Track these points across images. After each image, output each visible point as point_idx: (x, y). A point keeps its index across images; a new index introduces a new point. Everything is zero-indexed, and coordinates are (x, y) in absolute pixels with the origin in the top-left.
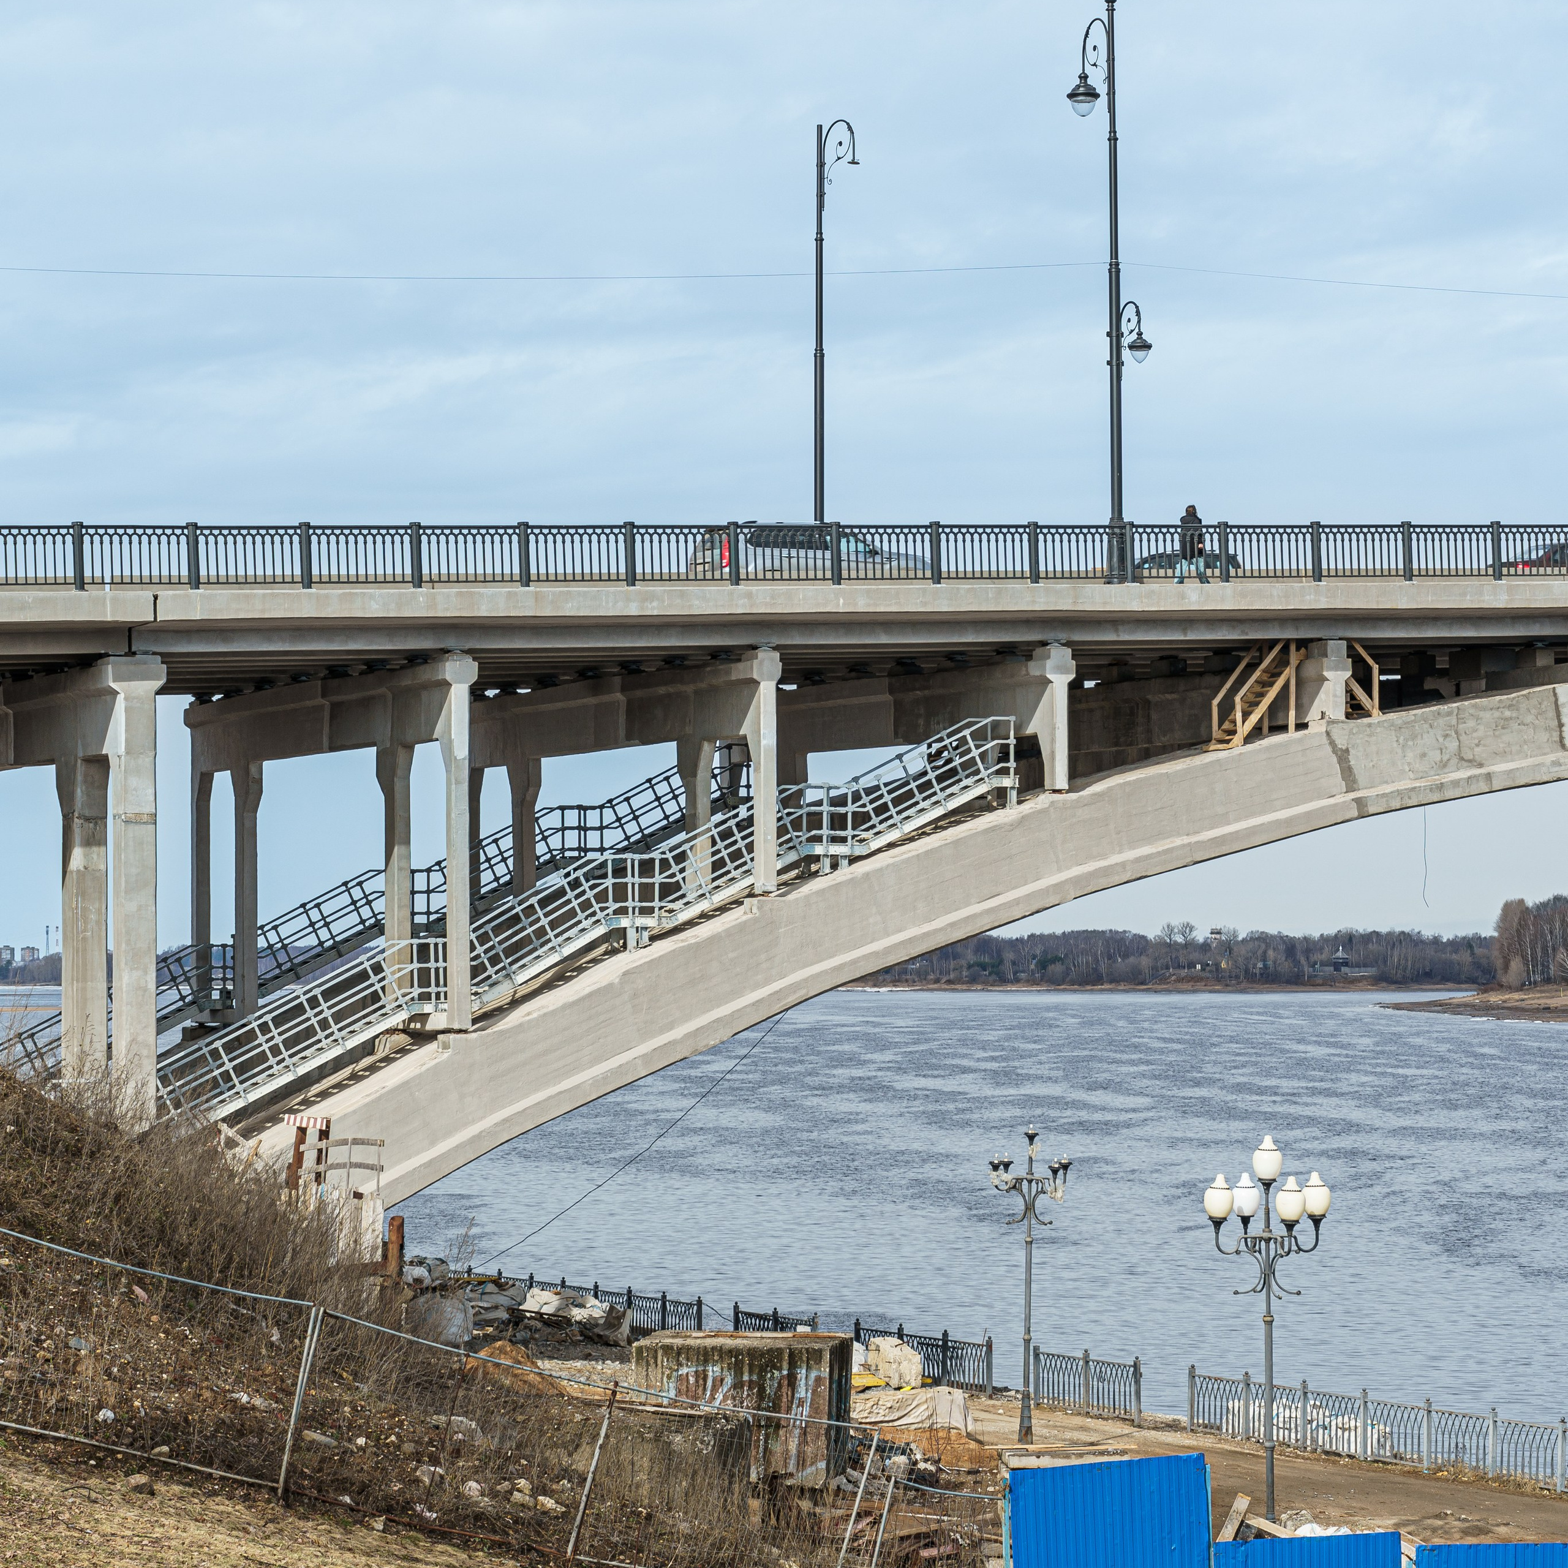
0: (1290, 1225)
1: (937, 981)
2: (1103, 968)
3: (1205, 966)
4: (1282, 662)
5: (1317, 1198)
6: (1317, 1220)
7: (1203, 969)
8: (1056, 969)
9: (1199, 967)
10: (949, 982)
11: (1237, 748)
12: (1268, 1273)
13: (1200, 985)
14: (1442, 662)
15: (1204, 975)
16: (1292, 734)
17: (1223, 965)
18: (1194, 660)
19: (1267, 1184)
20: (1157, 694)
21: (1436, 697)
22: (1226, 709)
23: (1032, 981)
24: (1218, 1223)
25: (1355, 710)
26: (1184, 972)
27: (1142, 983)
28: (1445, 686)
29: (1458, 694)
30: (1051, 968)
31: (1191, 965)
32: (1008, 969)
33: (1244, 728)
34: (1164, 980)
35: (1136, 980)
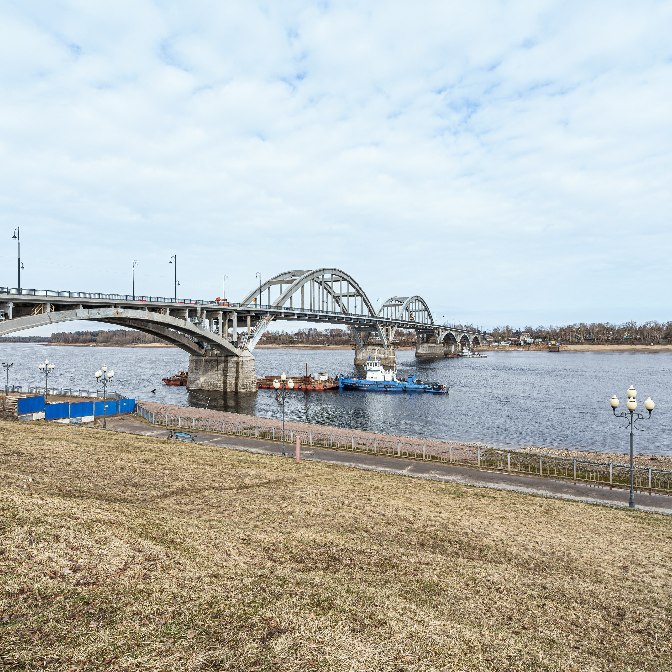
0: (50, 369)
4: (41, 306)
5: (53, 366)
6: (53, 368)
11: (35, 315)
12: (47, 374)
14: (61, 306)
16: (43, 314)
18: (28, 305)
19: (47, 365)
20: (23, 308)
21: (60, 310)
22: (34, 311)
24: (40, 369)
25: (51, 311)
28: (61, 309)
29: (63, 310)
33: (36, 313)
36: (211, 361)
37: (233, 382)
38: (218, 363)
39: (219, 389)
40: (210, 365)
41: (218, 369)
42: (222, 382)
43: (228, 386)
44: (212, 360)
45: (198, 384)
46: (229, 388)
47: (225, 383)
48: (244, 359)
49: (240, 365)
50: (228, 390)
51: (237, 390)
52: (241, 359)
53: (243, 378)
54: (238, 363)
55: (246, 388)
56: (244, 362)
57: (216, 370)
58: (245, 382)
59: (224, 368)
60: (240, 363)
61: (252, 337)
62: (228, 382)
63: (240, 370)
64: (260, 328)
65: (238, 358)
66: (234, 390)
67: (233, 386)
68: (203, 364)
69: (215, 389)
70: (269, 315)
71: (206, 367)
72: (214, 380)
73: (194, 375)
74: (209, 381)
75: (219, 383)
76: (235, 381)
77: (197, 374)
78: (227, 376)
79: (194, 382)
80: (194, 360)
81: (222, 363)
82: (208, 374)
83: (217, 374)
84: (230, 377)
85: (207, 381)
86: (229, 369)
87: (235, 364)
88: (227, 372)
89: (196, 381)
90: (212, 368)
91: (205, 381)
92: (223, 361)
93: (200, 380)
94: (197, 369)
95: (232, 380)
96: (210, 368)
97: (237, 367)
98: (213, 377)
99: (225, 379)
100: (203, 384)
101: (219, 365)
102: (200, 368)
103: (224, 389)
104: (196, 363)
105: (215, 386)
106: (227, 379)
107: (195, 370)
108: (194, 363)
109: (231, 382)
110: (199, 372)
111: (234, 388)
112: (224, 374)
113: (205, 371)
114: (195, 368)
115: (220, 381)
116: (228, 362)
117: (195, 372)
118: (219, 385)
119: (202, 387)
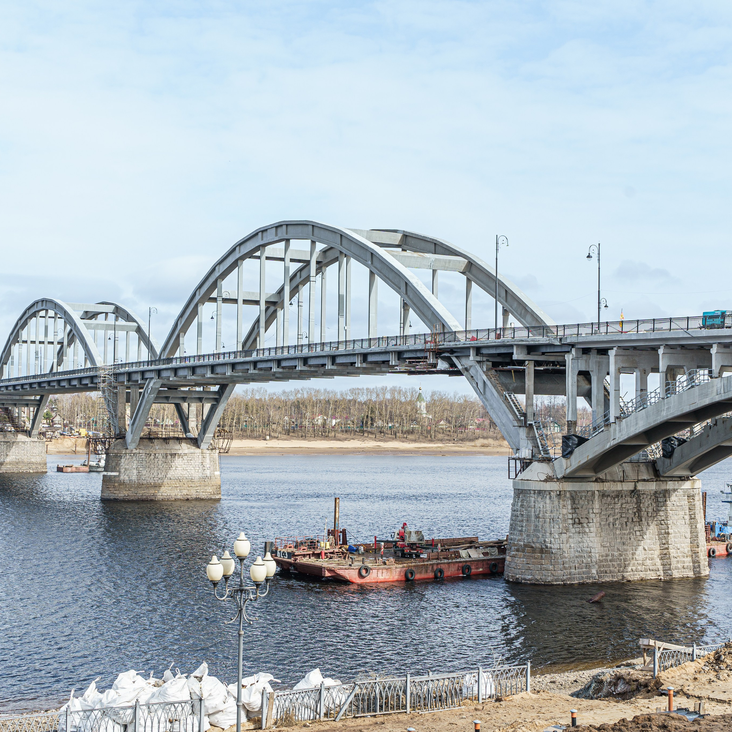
36: (619, 495)
37: (686, 550)
39: (652, 576)
40: (618, 506)
41: (639, 517)
42: (657, 552)
43: (674, 563)
44: (620, 491)
45: (588, 566)
46: (677, 568)
47: (665, 556)
50: (675, 574)
51: (699, 573)
54: (691, 497)
57: (637, 519)
62: (672, 552)
65: (693, 484)
67: (688, 562)
68: (597, 505)
69: (642, 575)
71: (605, 515)
72: (633, 550)
73: (570, 540)
74: (621, 555)
75: (650, 556)
76: (690, 546)
77: (581, 536)
78: (668, 533)
79: (576, 562)
80: (568, 495)
81: (650, 498)
82: (615, 534)
83: (639, 531)
84: (675, 537)
85: (613, 555)
86: (671, 515)
87: (685, 500)
88: (667, 524)
89: (581, 556)
90: (623, 516)
91: (607, 555)
92: (652, 492)
93: (593, 554)
94: (579, 520)
95: (683, 545)
96: (619, 515)
97: (690, 509)
98: (629, 541)
99: (664, 544)
100: (605, 564)
101: (641, 505)
102: (587, 518)
103: (664, 573)
104: (574, 503)
105: (639, 567)
106: (670, 543)
107: (574, 524)
108: (569, 502)
109: (681, 552)
110: (587, 530)
111: (692, 566)
112: (658, 532)
113: (604, 525)
114: (572, 519)
115: (650, 552)
116: (667, 496)
117: (573, 530)
118: (651, 561)
119: (603, 574)
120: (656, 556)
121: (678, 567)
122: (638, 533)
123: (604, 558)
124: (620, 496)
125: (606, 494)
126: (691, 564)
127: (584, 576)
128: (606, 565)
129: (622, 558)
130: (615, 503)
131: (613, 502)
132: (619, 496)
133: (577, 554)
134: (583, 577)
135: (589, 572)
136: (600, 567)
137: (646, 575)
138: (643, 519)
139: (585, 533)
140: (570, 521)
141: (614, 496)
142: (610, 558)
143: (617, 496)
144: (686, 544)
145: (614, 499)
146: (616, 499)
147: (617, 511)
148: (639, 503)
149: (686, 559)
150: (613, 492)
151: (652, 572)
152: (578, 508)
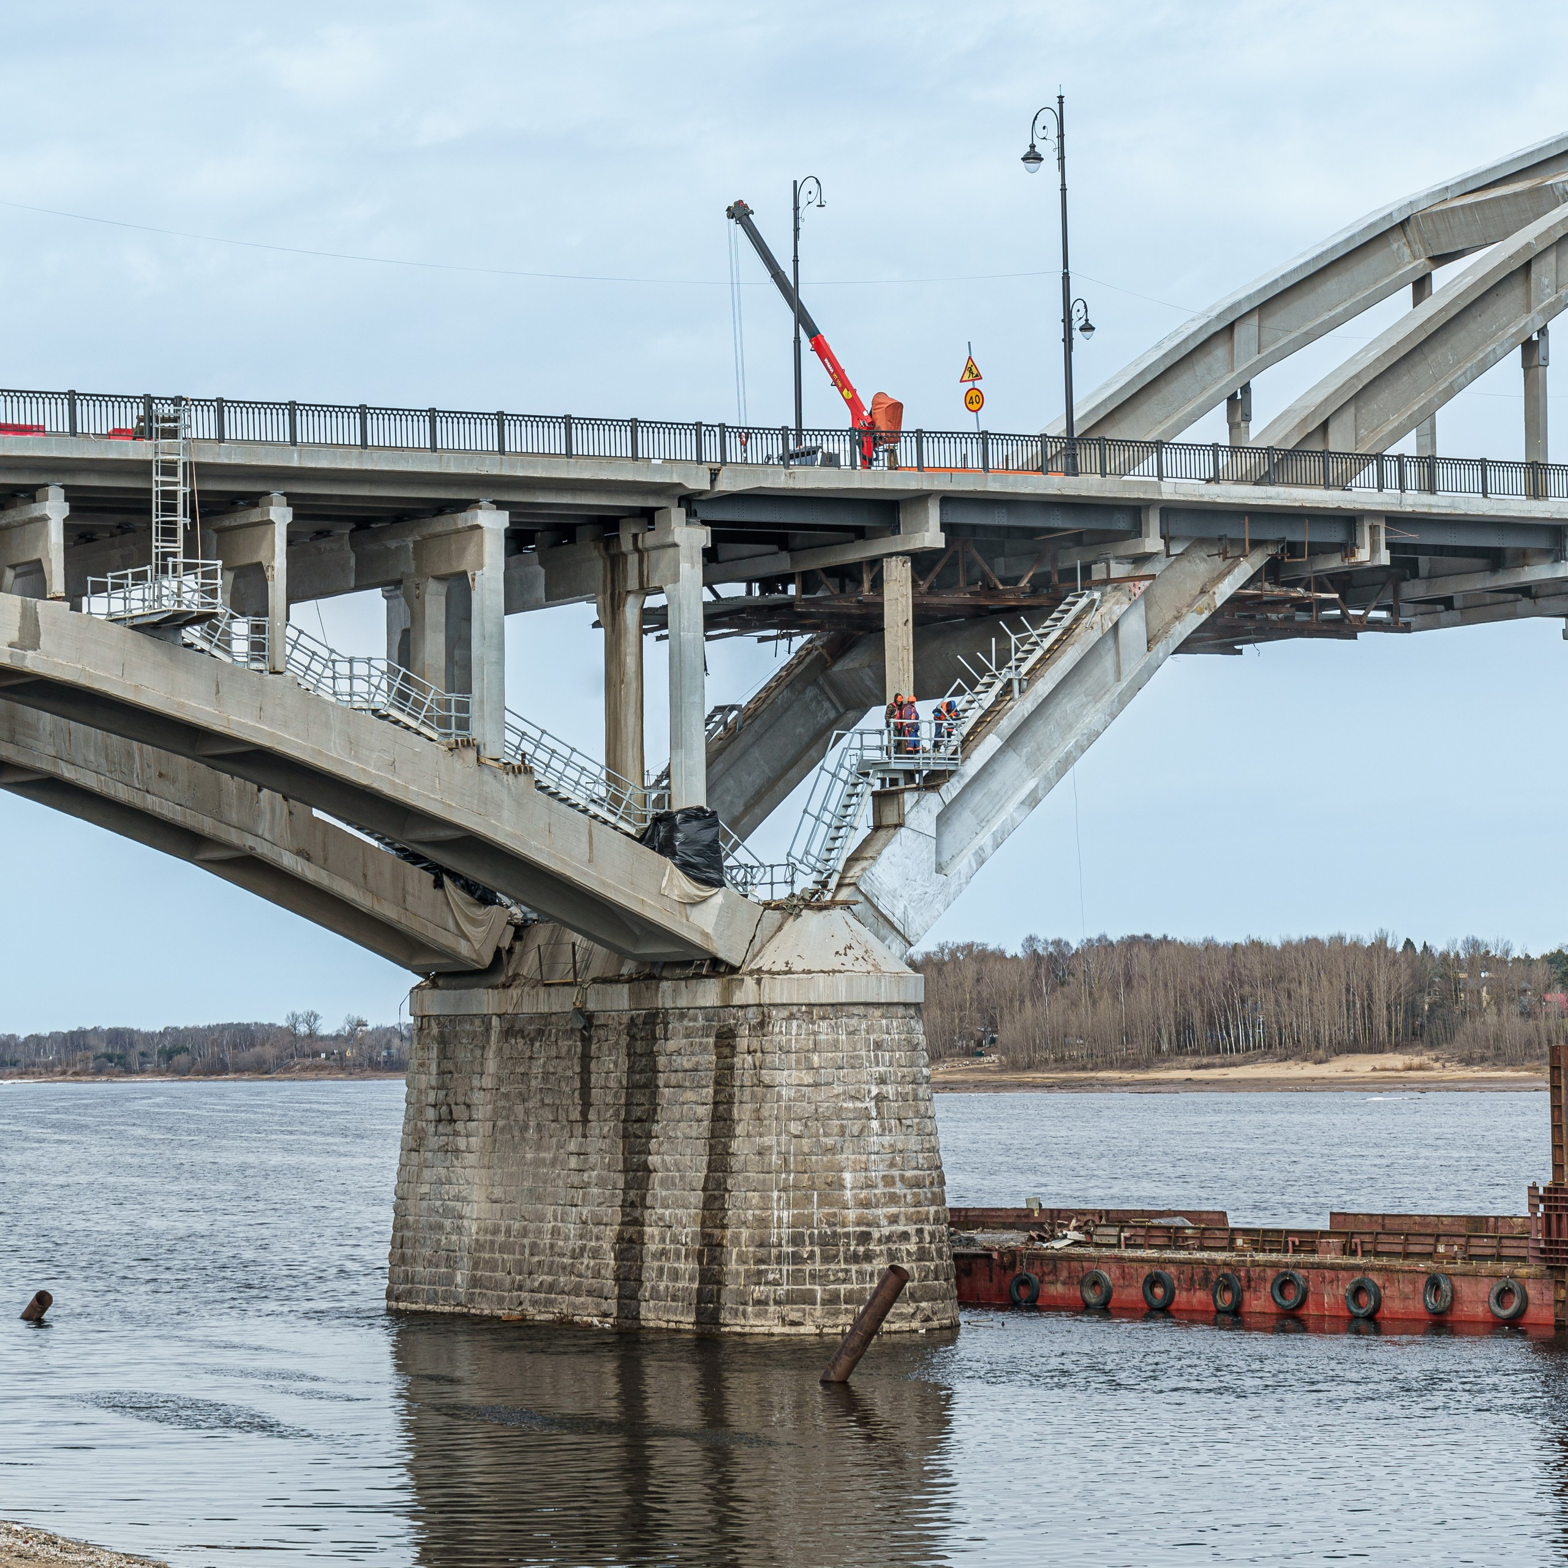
1: (64, 1073)
2: (228, 1059)
3: (329, 1054)
7: (327, 1058)
8: (182, 1059)
9: (323, 1055)
10: (75, 1074)
13: (323, 1074)
15: (327, 1063)
17: (348, 1054)
23: (158, 1072)
26: (308, 1061)
27: (266, 1073)
30: (176, 1058)
31: (316, 1054)
32: (134, 1060)
34: (288, 1069)
35: (261, 1069)
36: (541, 1028)
37: (687, 1234)
38: (586, 1041)
39: (588, 1312)
40: (537, 1069)
41: (586, 1105)
42: (611, 1232)
43: (649, 1275)
44: (546, 1017)
46: (655, 1295)
47: (630, 1249)
48: (778, 991)
49: (743, 1061)
50: (652, 1316)
52: (747, 992)
53: (763, 1189)
54: (726, 1038)
55: (791, 1299)
56: (778, 1026)
57: (576, 1115)
58: (778, 1233)
59: (632, 1088)
60: (742, 1044)
61: (934, 780)
62: (652, 1236)
63: (742, 1112)
64: (1043, 687)
65: (727, 992)
66: (687, 1321)
67: (689, 1274)
68: (491, 1066)
69: (563, 1305)
70: (1153, 543)
71: (506, 1096)
72: (556, 1220)
73: (427, 1174)
74: (524, 1233)
75: (593, 1244)
76: (699, 1220)
77: (448, 1164)
78: (648, 1170)
79: (428, 1242)
80: (435, 1030)
81: (617, 1043)
82: (522, 1162)
83: (579, 1154)
84: (663, 1183)
85: (508, 1231)
86: (663, 1102)
87: (704, 1049)
88: (649, 1137)
89: (441, 1227)
90: (547, 1101)
91: (496, 1231)
92: (625, 1020)
93: (466, 1223)
94: (451, 1112)
95: (680, 1212)
96: (538, 1097)
97: (717, 1083)
98: (550, 1189)
99: (633, 1205)
100: (487, 1256)
101: (593, 1066)
102: (468, 1106)
103: (620, 1307)
104: (443, 1056)
105: (562, 1279)
106: (649, 1201)
107: (439, 1121)
108: (434, 1053)
109: (675, 1240)
110: (462, 1143)
111: (694, 1294)
112: (625, 1160)
113: (503, 1128)
114: (435, 1106)
115: (595, 1230)
116: (659, 1031)
117: (434, 1142)
118: (592, 1263)
119: (477, 1291)
120: (606, 1246)
121: (658, 1291)
122: (573, 1162)
123: (489, 1237)
124: (547, 1033)
125: (517, 1027)
126: (696, 1285)
127: (440, 1289)
128: (486, 1262)
129: (526, 1241)
130: (531, 1058)
131: (528, 1054)
132: (544, 1031)
133: (433, 1219)
134: (436, 1292)
135: (449, 1280)
136: (475, 1266)
137: (574, 1306)
138: (592, 1116)
139: (457, 1151)
140: (431, 1113)
141: (532, 1035)
142: (501, 1238)
143: (540, 1032)
144: (693, 1211)
145: (532, 1041)
146: (537, 1044)
147: (534, 1083)
148: (586, 1059)
149: (681, 1265)
150: (531, 1019)
151: (590, 1299)
152: (451, 1072)
